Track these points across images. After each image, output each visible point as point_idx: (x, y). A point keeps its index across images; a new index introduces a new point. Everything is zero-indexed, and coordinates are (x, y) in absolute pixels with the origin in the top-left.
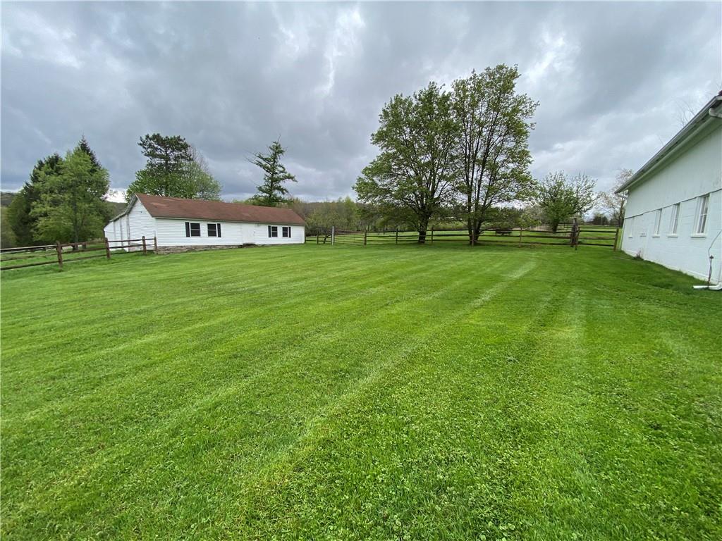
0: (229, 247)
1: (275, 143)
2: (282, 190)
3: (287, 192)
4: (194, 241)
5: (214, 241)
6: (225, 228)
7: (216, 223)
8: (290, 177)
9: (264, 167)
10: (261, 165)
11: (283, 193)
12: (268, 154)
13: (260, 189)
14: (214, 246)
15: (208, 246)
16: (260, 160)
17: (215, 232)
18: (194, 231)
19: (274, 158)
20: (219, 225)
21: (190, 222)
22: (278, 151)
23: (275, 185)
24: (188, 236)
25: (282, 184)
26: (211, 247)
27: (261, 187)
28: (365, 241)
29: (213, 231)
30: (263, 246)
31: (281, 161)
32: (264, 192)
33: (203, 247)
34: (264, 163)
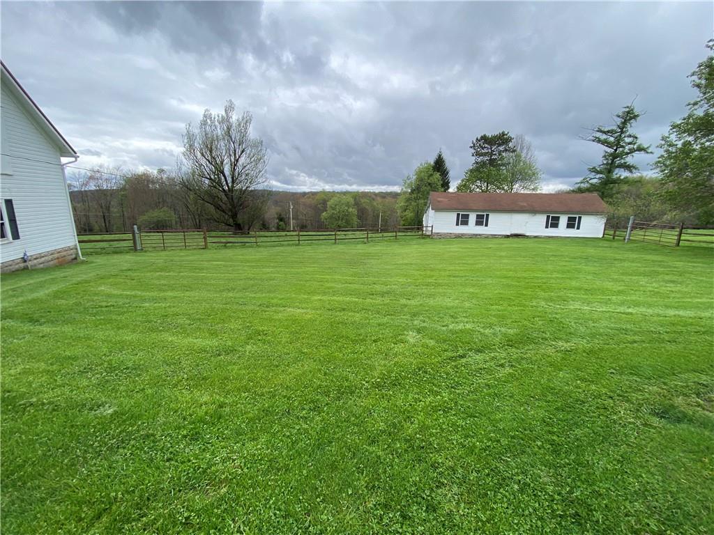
0: (494, 236)
1: (628, 107)
2: (629, 168)
3: (636, 168)
4: (462, 229)
5: (481, 230)
6: (493, 218)
7: (485, 214)
8: (640, 149)
9: (604, 142)
10: (599, 141)
11: (631, 172)
12: (614, 124)
13: (594, 170)
14: (480, 235)
15: (474, 235)
16: (598, 135)
17: (483, 222)
18: (463, 220)
19: (622, 128)
20: (488, 215)
21: (461, 213)
22: (629, 116)
23: (618, 161)
24: (457, 224)
25: (629, 160)
26: (477, 235)
27: (594, 168)
28: (679, 240)
29: (481, 221)
30: (536, 237)
31: (632, 129)
32: (598, 172)
33: (468, 235)
34: (603, 137)
